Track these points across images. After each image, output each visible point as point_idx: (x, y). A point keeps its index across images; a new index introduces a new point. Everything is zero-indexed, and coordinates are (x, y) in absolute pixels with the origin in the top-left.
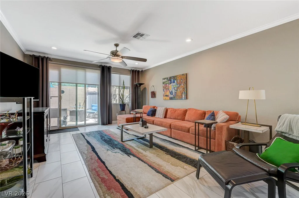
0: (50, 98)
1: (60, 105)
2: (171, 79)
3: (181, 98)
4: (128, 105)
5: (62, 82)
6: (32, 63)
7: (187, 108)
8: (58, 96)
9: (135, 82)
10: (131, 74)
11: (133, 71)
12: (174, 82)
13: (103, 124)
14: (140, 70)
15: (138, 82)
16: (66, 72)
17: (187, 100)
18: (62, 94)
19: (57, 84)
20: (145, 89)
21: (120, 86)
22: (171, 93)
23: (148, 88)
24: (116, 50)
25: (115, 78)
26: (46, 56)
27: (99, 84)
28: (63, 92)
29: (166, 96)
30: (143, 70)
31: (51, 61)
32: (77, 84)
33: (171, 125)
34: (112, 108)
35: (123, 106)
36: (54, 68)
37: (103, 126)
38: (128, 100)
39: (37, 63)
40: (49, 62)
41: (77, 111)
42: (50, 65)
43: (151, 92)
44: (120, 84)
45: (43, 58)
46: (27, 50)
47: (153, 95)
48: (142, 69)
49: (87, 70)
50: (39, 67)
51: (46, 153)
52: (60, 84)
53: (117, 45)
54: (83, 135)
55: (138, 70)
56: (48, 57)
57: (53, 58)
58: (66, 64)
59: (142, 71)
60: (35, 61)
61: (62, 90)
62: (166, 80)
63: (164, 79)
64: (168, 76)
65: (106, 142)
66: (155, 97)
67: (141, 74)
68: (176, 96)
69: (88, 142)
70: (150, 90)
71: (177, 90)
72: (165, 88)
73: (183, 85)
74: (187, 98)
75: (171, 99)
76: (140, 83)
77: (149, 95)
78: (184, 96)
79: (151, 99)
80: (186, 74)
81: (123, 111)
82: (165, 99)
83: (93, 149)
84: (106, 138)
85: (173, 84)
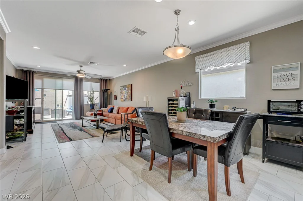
0: (35, 99)
1: (42, 105)
2: (124, 87)
3: (129, 101)
4: (97, 106)
5: (44, 88)
6: (22, 78)
7: (129, 107)
8: (41, 98)
9: (103, 88)
10: (100, 82)
11: (101, 80)
12: (126, 90)
13: (76, 119)
14: (108, 79)
16: (48, 81)
17: (132, 101)
18: (44, 97)
19: (40, 90)
20: (111, 93)
21: (91, 91)
22: (124, 97)
23: (113, 92)
24: (81, 69)
25: (86, 85)
26: (32, 70)
27: (73, 89)
28: (45, 95)
29: (122, 98)
30: (111, 79)
31: (36, 73)
33: (115, 117)
34: (83, 107)
35: (93, 107)
36: (38, 78)
37: (76, 120)
38: (97, 100)
39: (25, 76)
40: (35, 74)
41: (55, 110)
42: (35, 76)
44: (91, 89)
45: (30, 72)
46: (18, 67)
47: (116, 97)
48: (109, 78)
49: (64, 79)
50: (27, 79)
51: (33, 129)
52: (43, 89)
53: (81, 66)
54: (59, 125)
55: (106, 79)
56: (33, 71)
57: (38, 72)
58: (47, 75)
59: (109, 79)
60: (24, 74)
61: (44, 94)
62: (122, 88)
63: (121, 87)
64: (123, 85)
65: (72, 127)
66: (116, 99)
67: (108, 82)
68: (126, 98)
69: (60, 127)
70: (114, 94)
71: (127, 95)
72: (122, 93)
73: (130, 92)
74: (132, 100)
75: (124, 101)
76: (107, 89)
77: (113, 98)
78: (130, 99)
79: (115, 101)
80: (131, 84)
81: (92, 110)
82: (121, 101)
83: (62, 130)
84: (73, 125)
85: (125, 91)
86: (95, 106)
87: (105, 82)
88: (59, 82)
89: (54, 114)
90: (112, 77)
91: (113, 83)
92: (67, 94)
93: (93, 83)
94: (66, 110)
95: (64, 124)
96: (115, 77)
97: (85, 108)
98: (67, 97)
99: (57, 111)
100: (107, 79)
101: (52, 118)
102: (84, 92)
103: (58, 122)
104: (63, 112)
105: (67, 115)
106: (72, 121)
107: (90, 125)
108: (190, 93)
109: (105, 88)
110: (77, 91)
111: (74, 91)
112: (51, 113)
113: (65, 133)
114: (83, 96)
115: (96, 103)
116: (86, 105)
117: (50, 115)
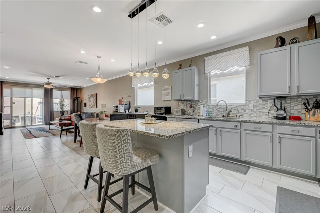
0: (4, 107)
1: (11, 112)
2: (92, 96)
4: (67, 112)
5: (13, 96)
8: (10, 106)
10: (70, 91)
11: (72, 88)
15: (76, 96)
18: (13, 105)
19: (9, 98)
21: (61, 99)
22: (91, 104)
24: (48, 81)
25: (56, 94)
27: (43, 98)
29: (90, 106)
31: (5, 83)
32: (25, 98)
35: (63, 113)
36: (7, 88)
37: (45, 125)
38: (68, 107)
40: (3, 84)
41: (25, 117)
43: (84, 103)
44: (61, 97)
47: (85, 104)
48: (80, 87)
49: (33, 88)
52: (12, 98)
53: (48, 79)
56: (2, 81)
58: (16, 85)
61: (13, 102)
62: (89, 96)
63: (89, 95)
65: (40, 130)
66: (86, 106)
67: (79, 91)
68: (93, 105)
69: (28, 130)
70: (84, 101)
71: (93, 102)
72: (89, 101)
73: (95, 100)
74: (97, 107)
75: (91, 108)
76: (77, 97)
77: (83, 105)
78: (96, 106)
79: (84, 107)
80: (96, 94)
81: (62, 116)
82: (89, 108)
83: (30, 132)
84: (42, 129)
85: (92, 99)
86: (65, 113)
87: (75, 91)
88: (28, 91)
89: (24, 121)
90: (82, 86)
91: (84, 91)
92: (39, 102)
93: (63, 91)
94: (37, 117)
95: (33, 128)
96: (85, 86)
97: (55, 115)
98: (39, 104)
99: (26, 118)
100: (77, 88)
101: (21, 124)
102: (54, 99)
103: (27, 127)
104: (32, 119)
105: (39, 121)
106: (41, 126)
107: (57, 128)
108: (130, 102)
109: (75, 97)
110: (47, 99)
111: (43, 99)
112: (20, 120)
113: (32, 134)
114: (52, 103)
115: (66, 109)
116: (56, 111)
117: (20, 122)
